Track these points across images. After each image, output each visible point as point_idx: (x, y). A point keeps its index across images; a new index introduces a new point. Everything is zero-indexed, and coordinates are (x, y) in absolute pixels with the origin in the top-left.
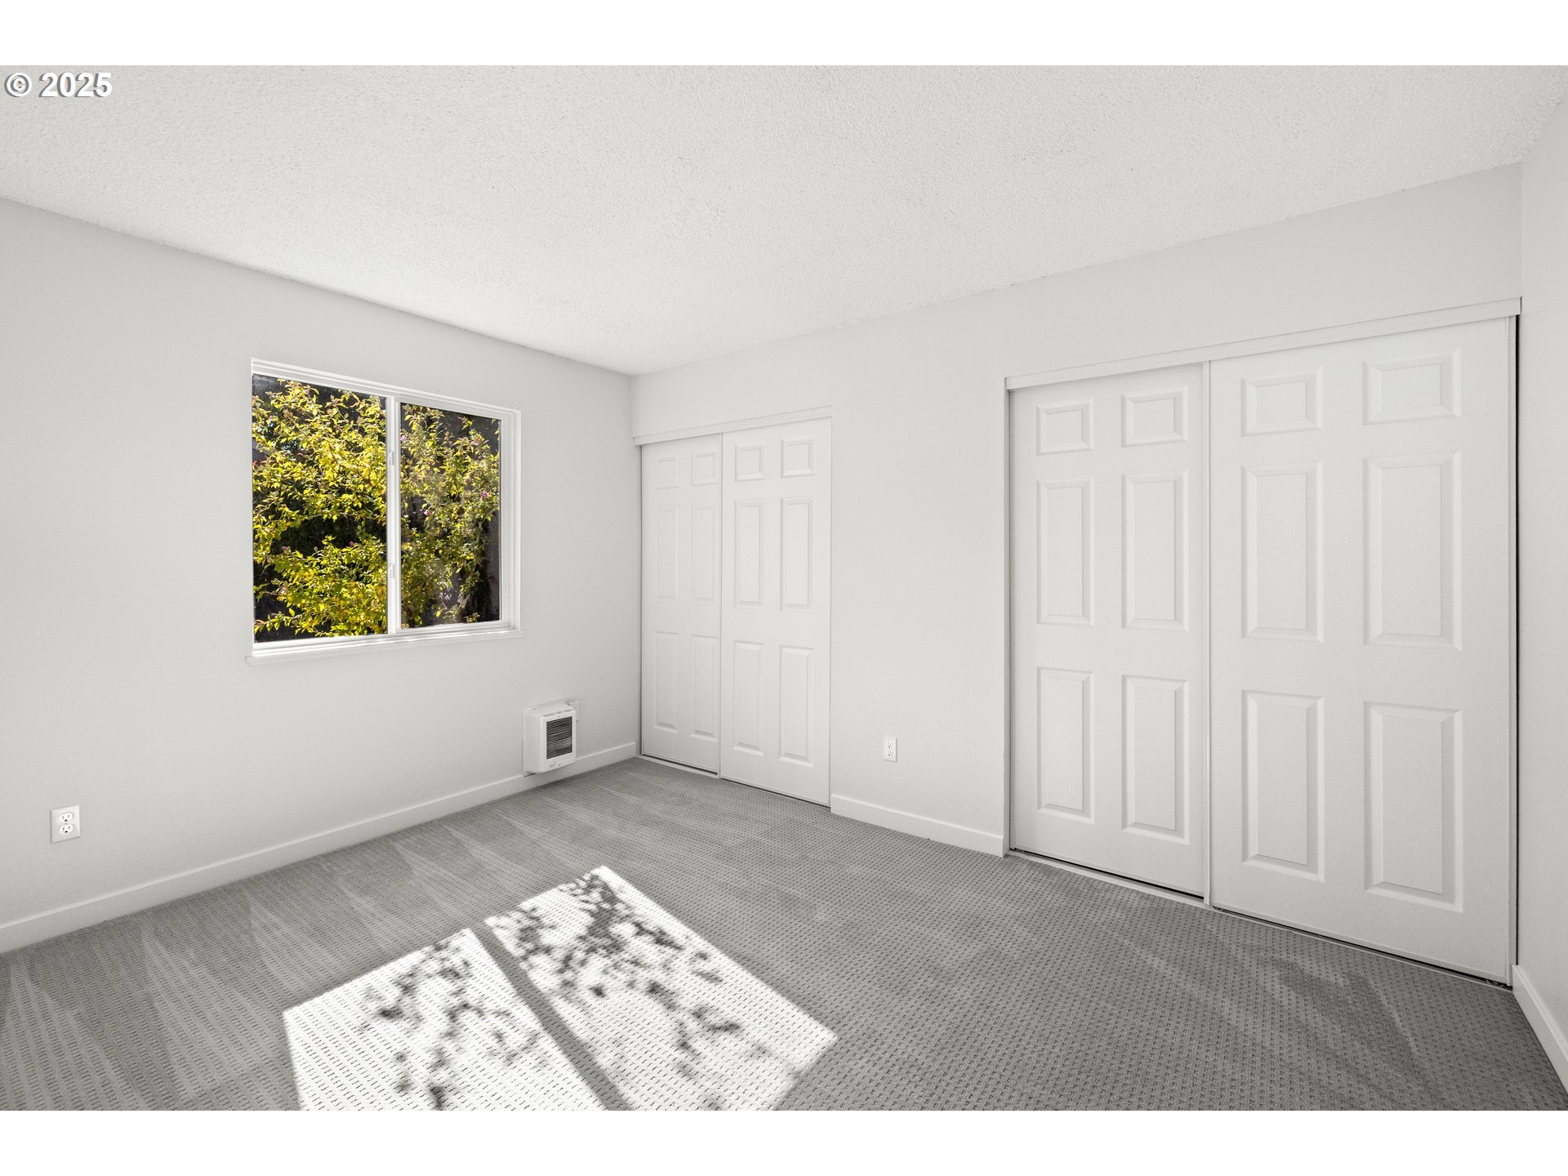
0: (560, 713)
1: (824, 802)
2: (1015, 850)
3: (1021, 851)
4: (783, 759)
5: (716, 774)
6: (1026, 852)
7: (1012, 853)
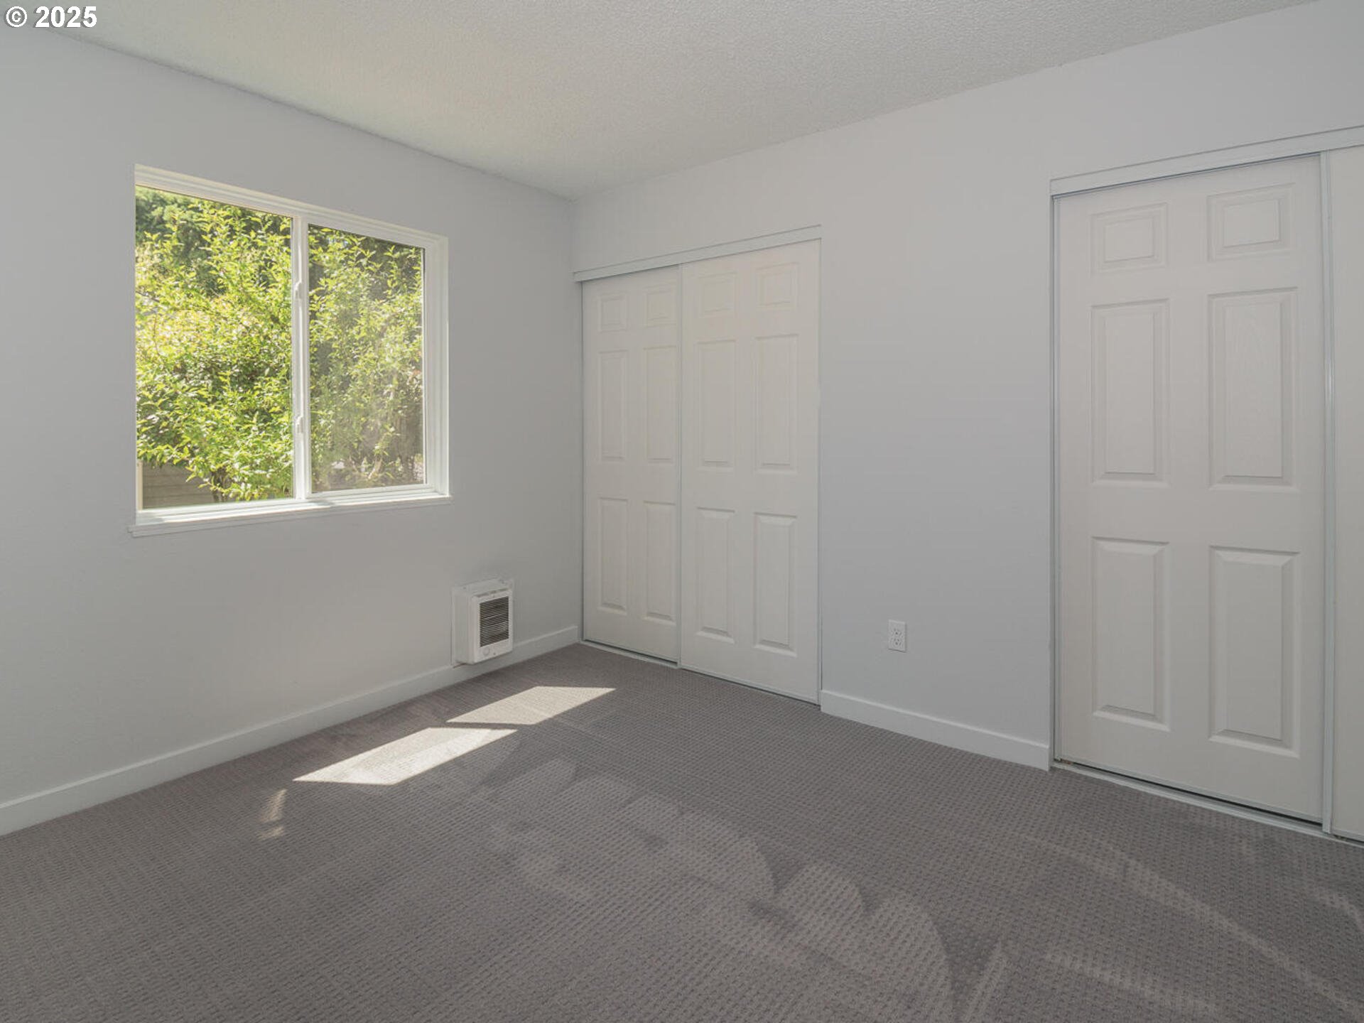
0: (495, 592)
1: (812, 698)
2: (1062, 761)
3: (1069, 763)
4: (758, 646)
5: (675, 663)
6: (1076, 764)
7: (1057, 765)
